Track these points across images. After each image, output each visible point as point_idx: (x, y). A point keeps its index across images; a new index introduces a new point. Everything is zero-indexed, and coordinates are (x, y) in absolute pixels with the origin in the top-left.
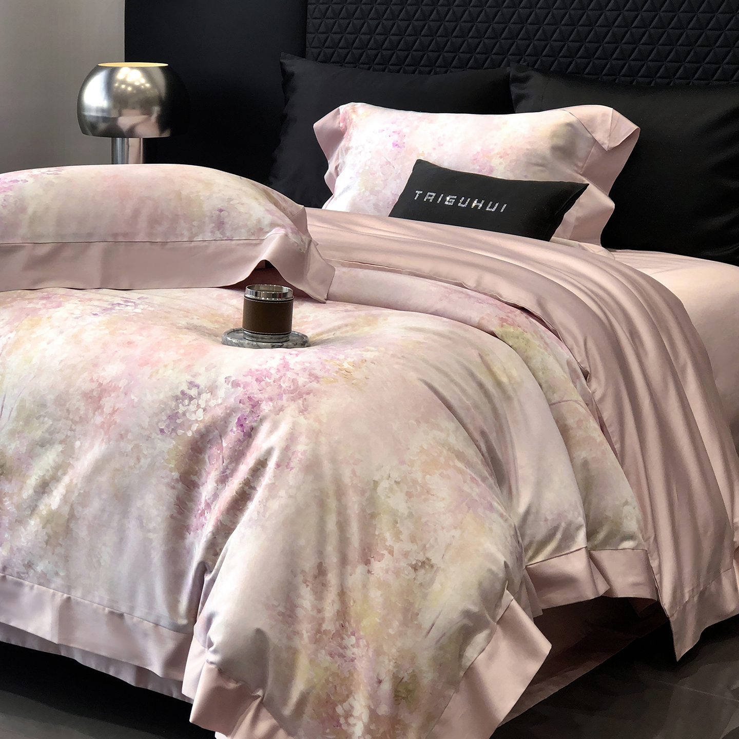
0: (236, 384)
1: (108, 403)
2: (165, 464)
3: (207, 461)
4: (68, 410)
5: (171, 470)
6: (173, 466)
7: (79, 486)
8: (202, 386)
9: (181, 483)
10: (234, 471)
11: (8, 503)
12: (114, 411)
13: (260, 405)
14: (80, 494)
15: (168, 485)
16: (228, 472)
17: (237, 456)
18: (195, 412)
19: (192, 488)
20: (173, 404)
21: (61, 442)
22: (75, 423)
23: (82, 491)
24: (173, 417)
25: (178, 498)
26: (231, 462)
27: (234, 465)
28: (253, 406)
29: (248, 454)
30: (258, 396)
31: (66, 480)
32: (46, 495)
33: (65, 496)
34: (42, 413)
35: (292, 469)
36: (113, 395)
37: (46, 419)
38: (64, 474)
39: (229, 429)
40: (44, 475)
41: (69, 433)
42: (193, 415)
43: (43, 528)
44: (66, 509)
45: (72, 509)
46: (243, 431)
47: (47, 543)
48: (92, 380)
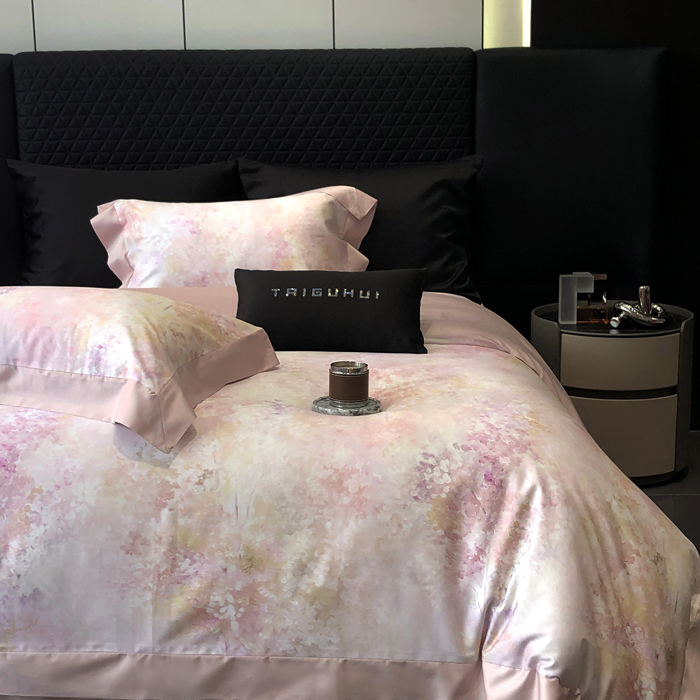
0: (466, 448)
1: (352, 484)
2: (428, 525)
3: (465, 515)
4: (310, 498)
5: (435, 529)
6: (436, 525)
7: (343, 560)
8: (436, 455)
9: (447, 538)
10: (497, 518)
11: (265, 590)
12: (361, 490)
13: (498, 460)
14: (346, 568)
15: (435, 542)
16: (492, 520)
17: (497, 505)
18: (441, 477)
19: (455, 540)
20: (418, 474)
21: (310, 527)
22: (322, 507)
23: (347, 565)
24: (422, 484)
25: (447, 551)
26: (492, 512)
27: (495, 513)
28: (493, 463)
29: (506, 502)
30: (492, 454)
31: (326, 558)
32: (306, 576)
33: (329, 573)
34: (284, 505)
35: (555, 505)
36: (354, 476)
37: (288, 509)
38: (322, 553)
39: (479, 485)
40: (301, 559)
41: (317, 517)
42: (441, 479)
43: (311, 604)
44: (334, 584)
45: (340, 582)
46: (495, 485)
47: (316, 618)
48: (325, 468)
